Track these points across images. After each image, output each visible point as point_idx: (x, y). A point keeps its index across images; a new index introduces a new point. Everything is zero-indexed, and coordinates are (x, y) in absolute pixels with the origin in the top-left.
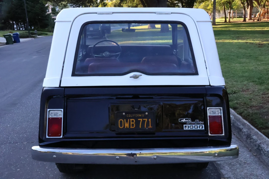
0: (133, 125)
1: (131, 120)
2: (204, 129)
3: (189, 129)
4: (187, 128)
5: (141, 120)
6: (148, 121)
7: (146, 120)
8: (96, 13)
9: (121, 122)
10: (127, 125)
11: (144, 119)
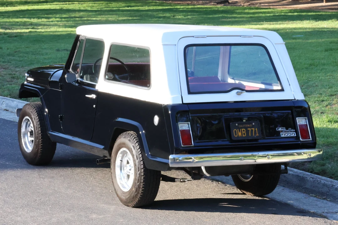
0: (244, 133)
1: (243, 129)
2: (296, 135)
3: (285, 136)
4: (283, 135)
5: (250, 129)
6: (255, 130)
7: (254, 129)
8: (193, 37)
9: (235, 131)
10: (240, 134)
11: (252, 129)
